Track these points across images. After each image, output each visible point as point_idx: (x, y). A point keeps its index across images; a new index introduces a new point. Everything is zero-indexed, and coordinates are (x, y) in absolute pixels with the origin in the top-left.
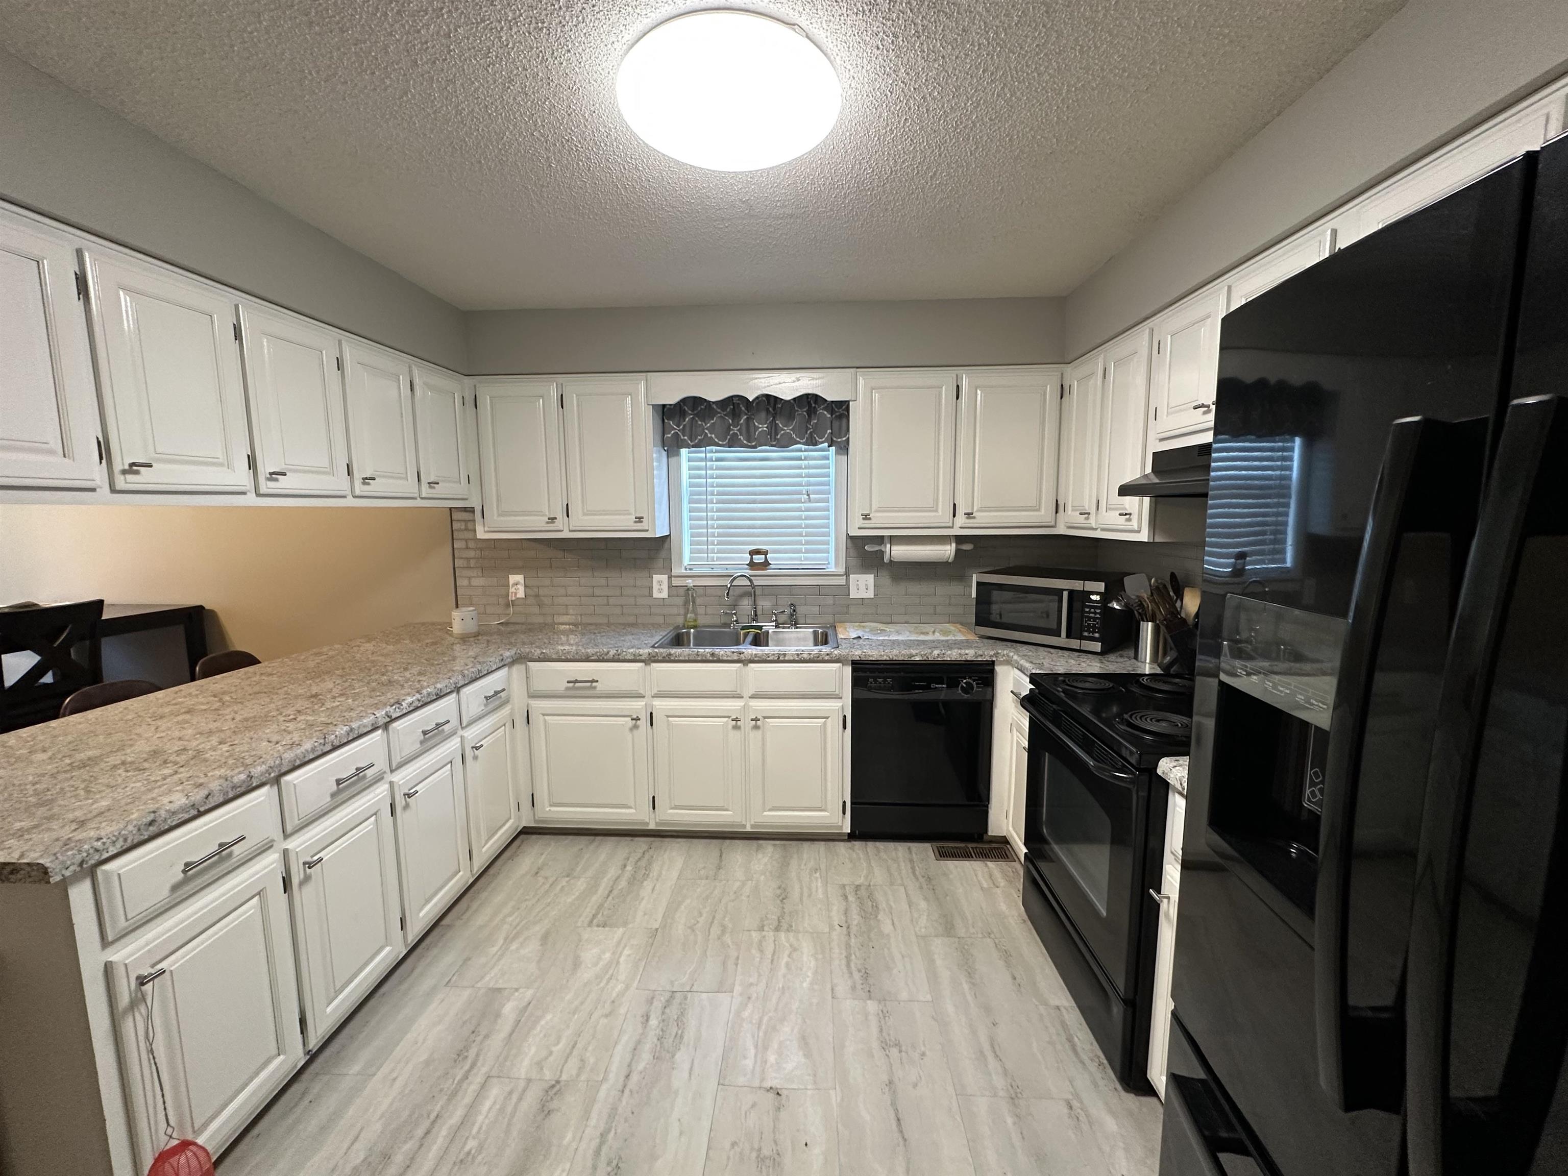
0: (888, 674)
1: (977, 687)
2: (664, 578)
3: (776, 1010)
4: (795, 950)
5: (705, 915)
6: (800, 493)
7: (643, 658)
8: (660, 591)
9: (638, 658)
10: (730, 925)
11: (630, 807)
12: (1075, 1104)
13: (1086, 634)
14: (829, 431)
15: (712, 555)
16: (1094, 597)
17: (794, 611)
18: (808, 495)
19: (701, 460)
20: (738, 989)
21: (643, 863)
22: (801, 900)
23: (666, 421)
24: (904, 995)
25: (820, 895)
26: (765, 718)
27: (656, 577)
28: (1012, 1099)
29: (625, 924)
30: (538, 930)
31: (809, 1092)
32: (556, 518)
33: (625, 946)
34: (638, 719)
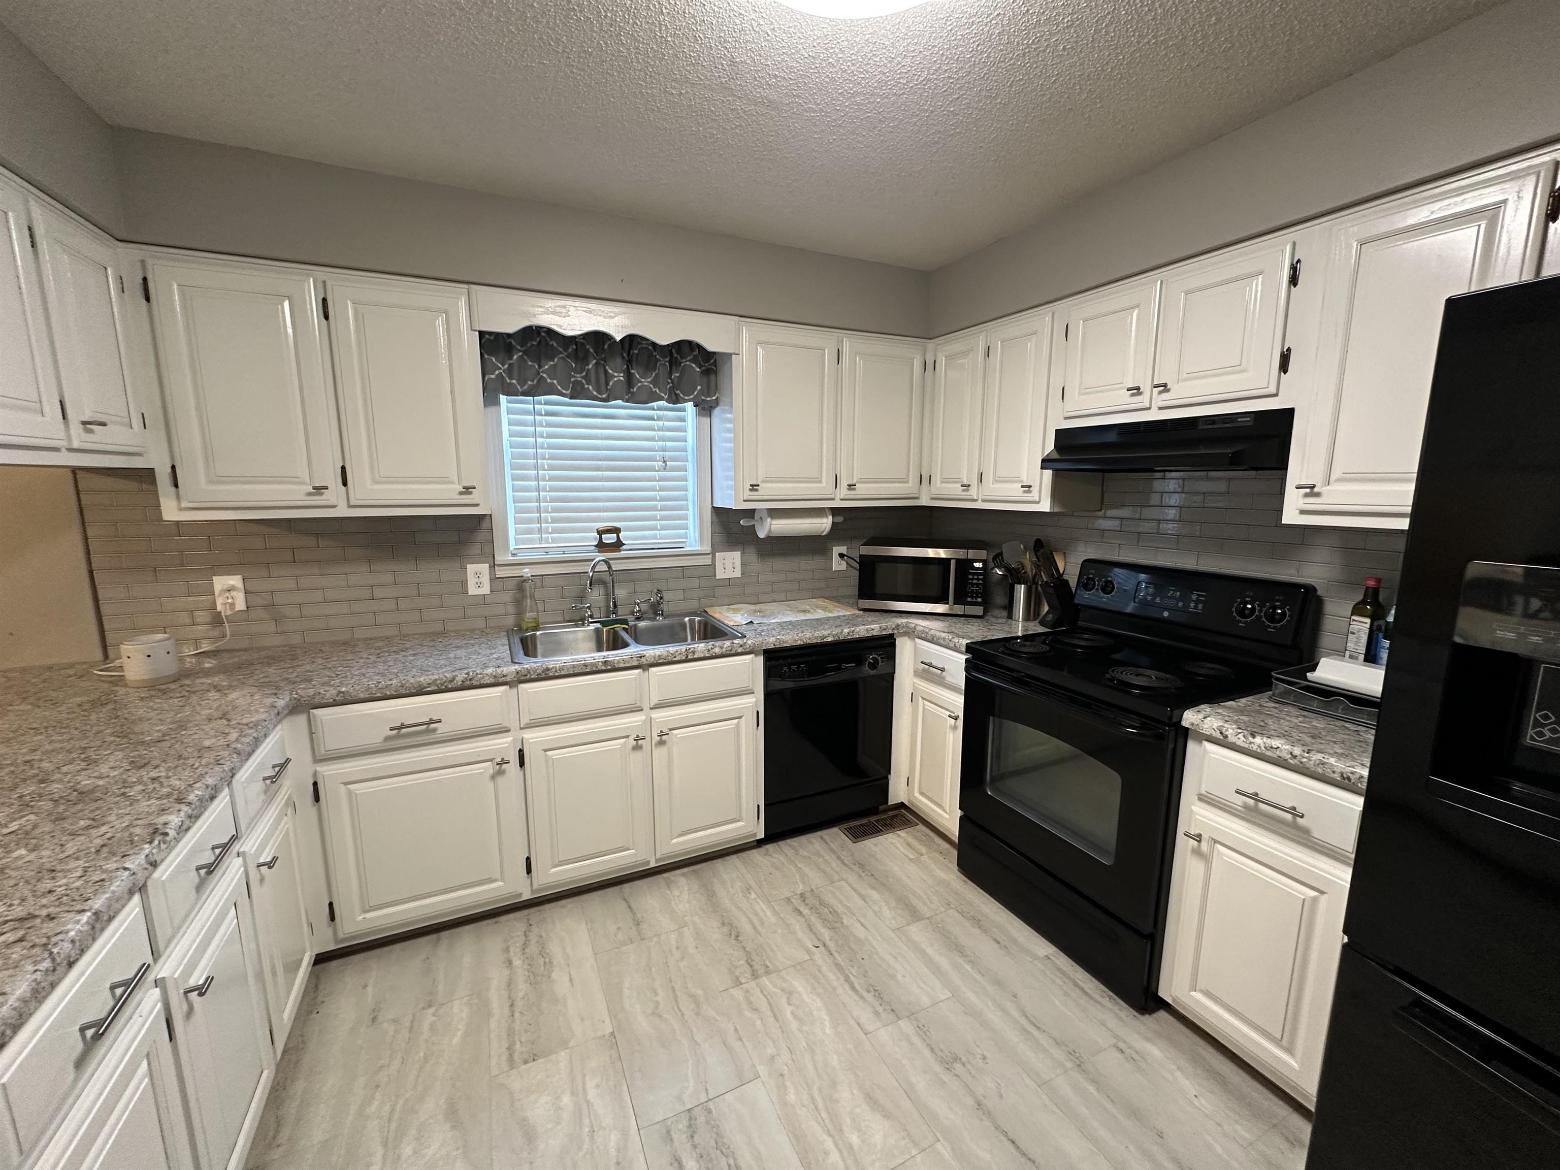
0: (802, 660)
1: (882, 662)
2: (484, 568)
3: (819, 1075)
4: (790, 993)
5: (660, 991)
6: (653, 459)
7: (508, 679)
8: (479, 585)
9: (501, 680)
10: (700, 992)
11: (495, 881)
12: (1122, 1045)
13: (969, 599)
14: (699, 388)
15: (546, 535)
16: (977, 565)
17: (661, 598)
18: (664, 462)
19: (527, 412)
20: (762, 1070)
21: (533, 949)
22: (757, 931)
23: (486, 356)
24: (925, 1001)
25: (773, 919)
26: (671, 730)
27: (471, 568)
28: (1079, 1066)
29: (564, 1044)
30: (432, 1105)
31: (919, 1159)
32: (326, 488)
33: (584, 1075)
34: (503, 762)
